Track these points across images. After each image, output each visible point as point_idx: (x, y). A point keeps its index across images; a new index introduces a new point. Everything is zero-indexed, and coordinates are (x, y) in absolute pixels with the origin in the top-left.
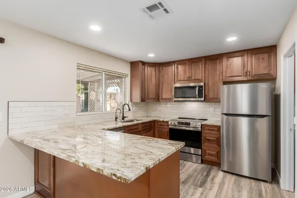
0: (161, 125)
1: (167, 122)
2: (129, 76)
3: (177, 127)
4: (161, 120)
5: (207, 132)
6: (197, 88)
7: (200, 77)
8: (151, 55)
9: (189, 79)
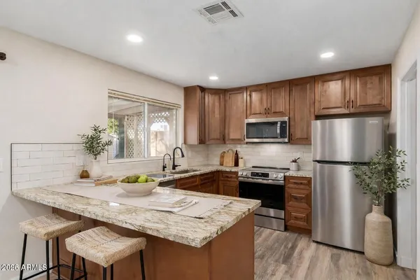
0: (227, 177)
1: (236, 173)
2: (183, 107)
3: (250, 180)
4: (228, 170)
5: (292, 186)
6: (279, 125)
7: (283, 109)
8: (214, 78)
9: (267, 112)
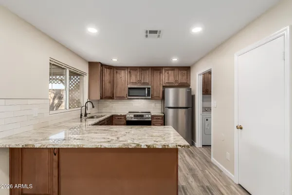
0: (119, 119)
1: (125, 116)
2: (88, 75)
3: (133, 119)
4: (119, 114)
5: (154, 120)
6: (147, 89)
7: (148, 82)
8: (115, 60)
9: (140, 82)
